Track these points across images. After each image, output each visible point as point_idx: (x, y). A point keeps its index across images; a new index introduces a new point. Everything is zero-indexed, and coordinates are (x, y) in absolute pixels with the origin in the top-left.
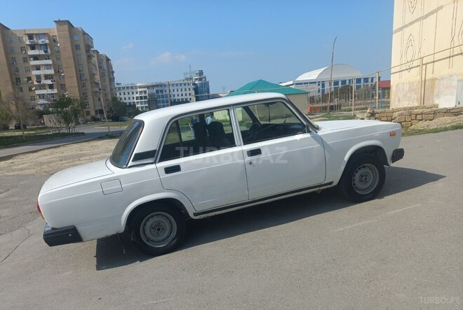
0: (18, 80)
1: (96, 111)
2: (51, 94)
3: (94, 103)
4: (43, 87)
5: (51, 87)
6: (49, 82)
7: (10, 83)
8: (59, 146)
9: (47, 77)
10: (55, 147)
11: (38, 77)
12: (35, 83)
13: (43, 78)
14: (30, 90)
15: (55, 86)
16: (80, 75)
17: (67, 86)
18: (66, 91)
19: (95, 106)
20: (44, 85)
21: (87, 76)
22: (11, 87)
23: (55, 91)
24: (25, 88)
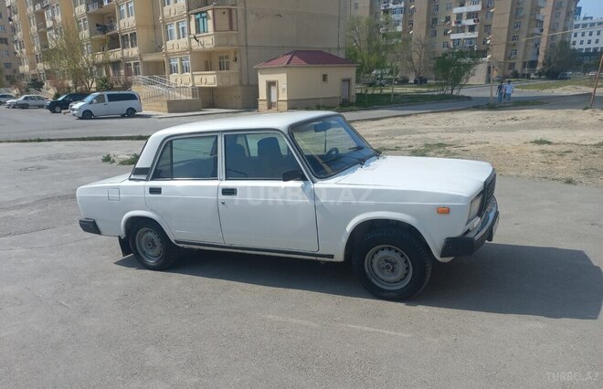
0: (435, 21)
1: (524, 64)
2: (469, 39)
3: (525, 51)
4: (462, 29)
5: (472, 29)
6: (471, 22)
7: (425, 25)
8: (410, 115)
9: (470, 15)
10: (404, 116)
11: (459, 16)
12: (453, 25)
13: (464, 16)
14: (445, 34)
15: (476, 28)
16: (517, 9)
17: (493, 26)
18: (489, 34)
19: (524, 56)
20: (464, 27)
21: (527, 11)
22: (424, 30)
23: (475, 35)
24: (440, 32)
